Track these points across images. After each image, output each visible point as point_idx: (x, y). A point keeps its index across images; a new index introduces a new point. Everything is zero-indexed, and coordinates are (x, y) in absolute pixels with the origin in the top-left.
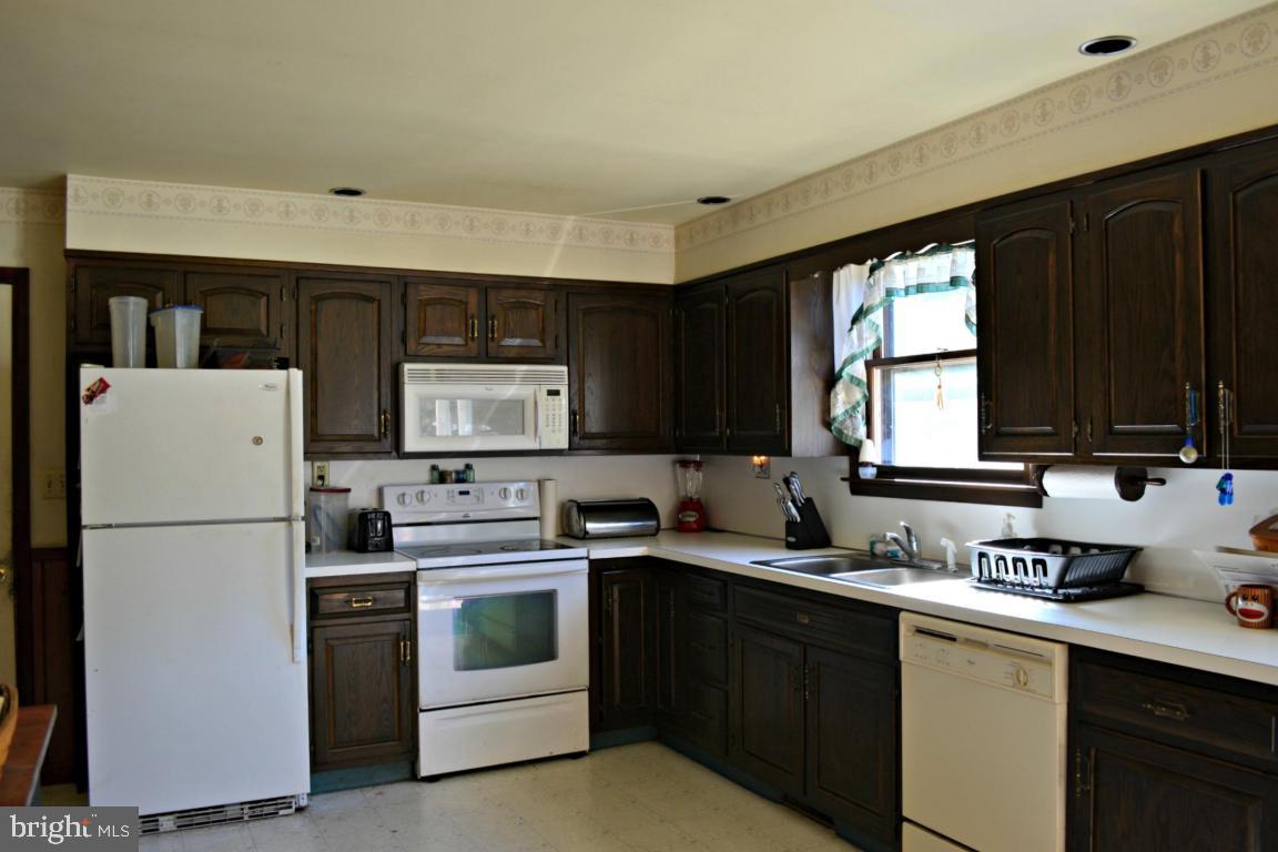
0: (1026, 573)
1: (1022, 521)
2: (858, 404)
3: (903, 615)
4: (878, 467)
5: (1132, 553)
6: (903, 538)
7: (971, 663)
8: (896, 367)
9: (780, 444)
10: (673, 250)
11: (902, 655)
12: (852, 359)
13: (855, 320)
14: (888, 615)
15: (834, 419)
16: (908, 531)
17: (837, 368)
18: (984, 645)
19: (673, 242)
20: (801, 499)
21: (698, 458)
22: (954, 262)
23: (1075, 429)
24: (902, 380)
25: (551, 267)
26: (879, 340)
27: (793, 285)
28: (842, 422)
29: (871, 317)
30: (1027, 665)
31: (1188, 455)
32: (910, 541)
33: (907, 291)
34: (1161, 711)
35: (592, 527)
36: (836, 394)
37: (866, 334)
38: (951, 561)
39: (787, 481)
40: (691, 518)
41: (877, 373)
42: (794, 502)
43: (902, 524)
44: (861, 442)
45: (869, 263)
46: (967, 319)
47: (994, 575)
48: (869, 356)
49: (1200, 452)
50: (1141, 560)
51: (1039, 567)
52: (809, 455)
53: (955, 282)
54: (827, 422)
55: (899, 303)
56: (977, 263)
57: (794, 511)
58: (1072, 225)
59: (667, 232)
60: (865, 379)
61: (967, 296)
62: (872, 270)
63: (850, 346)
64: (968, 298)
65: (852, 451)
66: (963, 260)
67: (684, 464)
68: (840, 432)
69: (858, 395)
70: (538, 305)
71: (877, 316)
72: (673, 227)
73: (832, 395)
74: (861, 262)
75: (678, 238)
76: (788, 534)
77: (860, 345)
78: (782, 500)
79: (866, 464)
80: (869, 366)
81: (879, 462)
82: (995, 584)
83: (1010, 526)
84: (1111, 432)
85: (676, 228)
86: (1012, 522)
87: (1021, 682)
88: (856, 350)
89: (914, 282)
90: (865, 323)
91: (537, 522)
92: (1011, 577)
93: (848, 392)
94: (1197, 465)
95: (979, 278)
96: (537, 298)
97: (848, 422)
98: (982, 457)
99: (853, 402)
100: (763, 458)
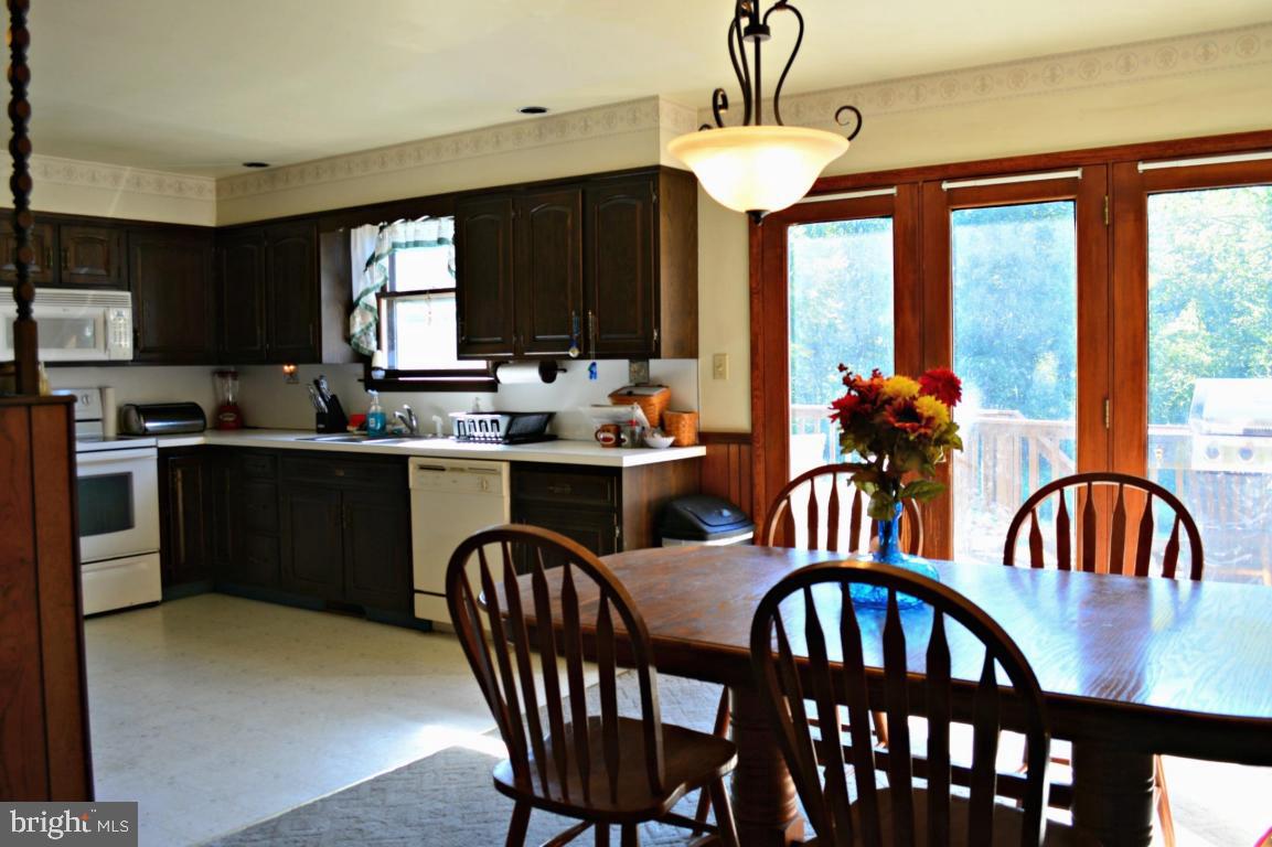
0: (487, 430)
1: (484, 399)
2: (371, 325)
3: (411, 459)
4: (386, 371)
5: (550, 416)
6: (406, 416)
7: (455, 482)
8: (398, 298)
9: (313, 355)
10: (214, 198)
11: (411, 485)
12: (367, 292)
13: (369, 263)
14: (402, 460)
15: (353, 336)
16: (409, 411)
17: (355, 298)
18: (462, 470)
19: (214, 193)
20: (328, 396)
21: (232, 369)
22: (440, 228)
23: (514, 339)
24: (401, 307)
25: (112, 209)
26: (386, 279)
27: (322, 236)
28: (359, 339)
29: (380, 262)
30: (487, 477)
31: (573, 353)
32: (411, 420)
33: (407, 245)
34: (557, 490)
35: (149, 425)
36: (354, 318)
37: (376, 274)
38: (439, 429)
39: (317, 383)
40: (229, 418)
41: (384, 302)
42: (323, 396)
43: (406, 407)
44: (372, 353)
45: (381, 224)
46: (449, 267)
47: (468, 433)
48: (378, 291)
49: (580, 350)
50: (555, 421)
51: (495, 424)
52: (335, 362)
53: (440, 241)
54: (348, 338)
55: (400, 254)
56: (456, 230)
57: (323, 404)
58: (513, 214)
59: (210, 184)
60: (375, 306)
61: (448, 253)
62: (382, 229)
63: (364, 282)
64: (450, 253)
65: (366, 359)
66: (446, 227)
67: (222, 374)
68: (357, 345)
69: (371, 318)
70: (102, 241)
71: (385, 262)
72: (214, 179)
73: (351, 318)
74: (375, 223)
75: (219, 190)
76: (318, 422)
77: (372, 282)
78: (313, 397)
79: (378, 369)
80: (379, 297)
81: (386, 367)
82: (468, 438)
83: (477, 406)
84: (535, 340)
85: (218, 181)
86: (480, 403)
87: (483, 487)
88: (369, 285)
89: (411, 239)
90: (375, 267)
91: (99, 423)
92: (478, 434)
93: (363, 316)
94: (579, 358)
95: (457, 240)
96: (102, 235)
97: (363, 338)
98: (459, 358)
99: (367, 323)
100: (292, 367)
